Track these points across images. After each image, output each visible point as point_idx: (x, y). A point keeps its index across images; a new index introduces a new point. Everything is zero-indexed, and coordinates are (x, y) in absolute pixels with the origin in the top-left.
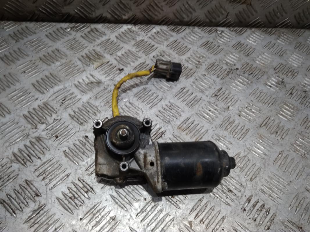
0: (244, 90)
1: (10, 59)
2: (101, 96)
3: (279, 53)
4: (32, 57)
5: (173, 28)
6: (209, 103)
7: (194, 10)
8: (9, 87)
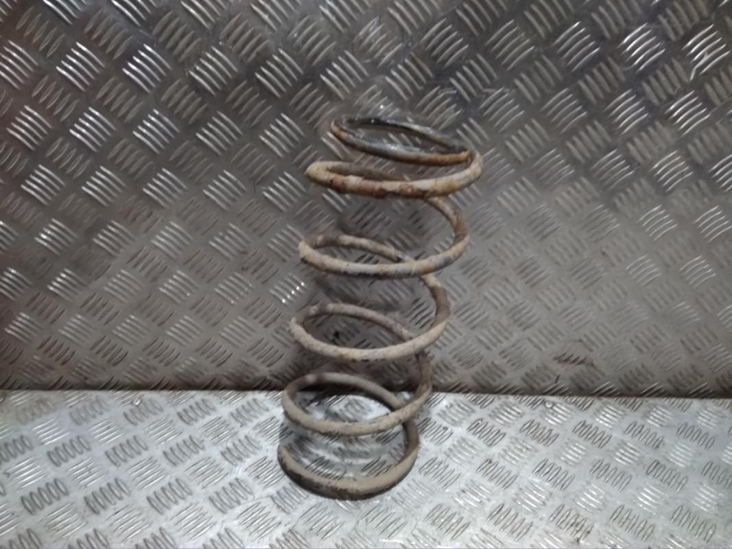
0: (600, 510)
1: (236, 454)
2: (373, 519)
3: (652, 444)
4: (267, 451)
5: (474, 398)
6: (547, 532)
7: (504, 372)
8: (239, 503)
